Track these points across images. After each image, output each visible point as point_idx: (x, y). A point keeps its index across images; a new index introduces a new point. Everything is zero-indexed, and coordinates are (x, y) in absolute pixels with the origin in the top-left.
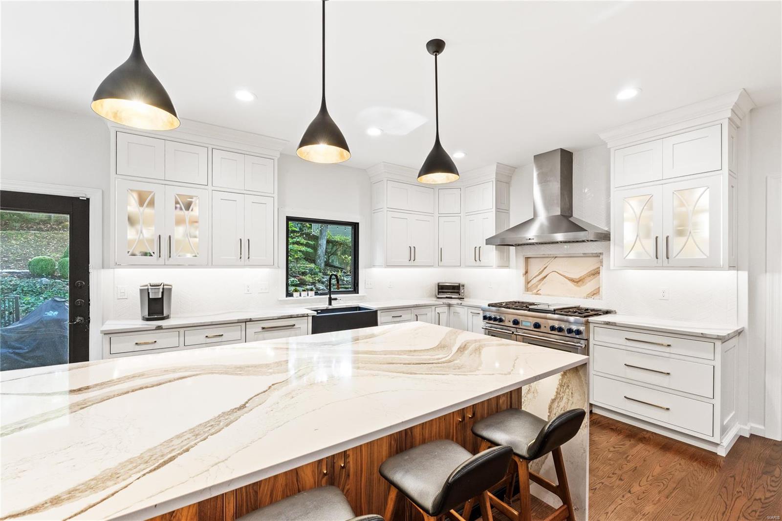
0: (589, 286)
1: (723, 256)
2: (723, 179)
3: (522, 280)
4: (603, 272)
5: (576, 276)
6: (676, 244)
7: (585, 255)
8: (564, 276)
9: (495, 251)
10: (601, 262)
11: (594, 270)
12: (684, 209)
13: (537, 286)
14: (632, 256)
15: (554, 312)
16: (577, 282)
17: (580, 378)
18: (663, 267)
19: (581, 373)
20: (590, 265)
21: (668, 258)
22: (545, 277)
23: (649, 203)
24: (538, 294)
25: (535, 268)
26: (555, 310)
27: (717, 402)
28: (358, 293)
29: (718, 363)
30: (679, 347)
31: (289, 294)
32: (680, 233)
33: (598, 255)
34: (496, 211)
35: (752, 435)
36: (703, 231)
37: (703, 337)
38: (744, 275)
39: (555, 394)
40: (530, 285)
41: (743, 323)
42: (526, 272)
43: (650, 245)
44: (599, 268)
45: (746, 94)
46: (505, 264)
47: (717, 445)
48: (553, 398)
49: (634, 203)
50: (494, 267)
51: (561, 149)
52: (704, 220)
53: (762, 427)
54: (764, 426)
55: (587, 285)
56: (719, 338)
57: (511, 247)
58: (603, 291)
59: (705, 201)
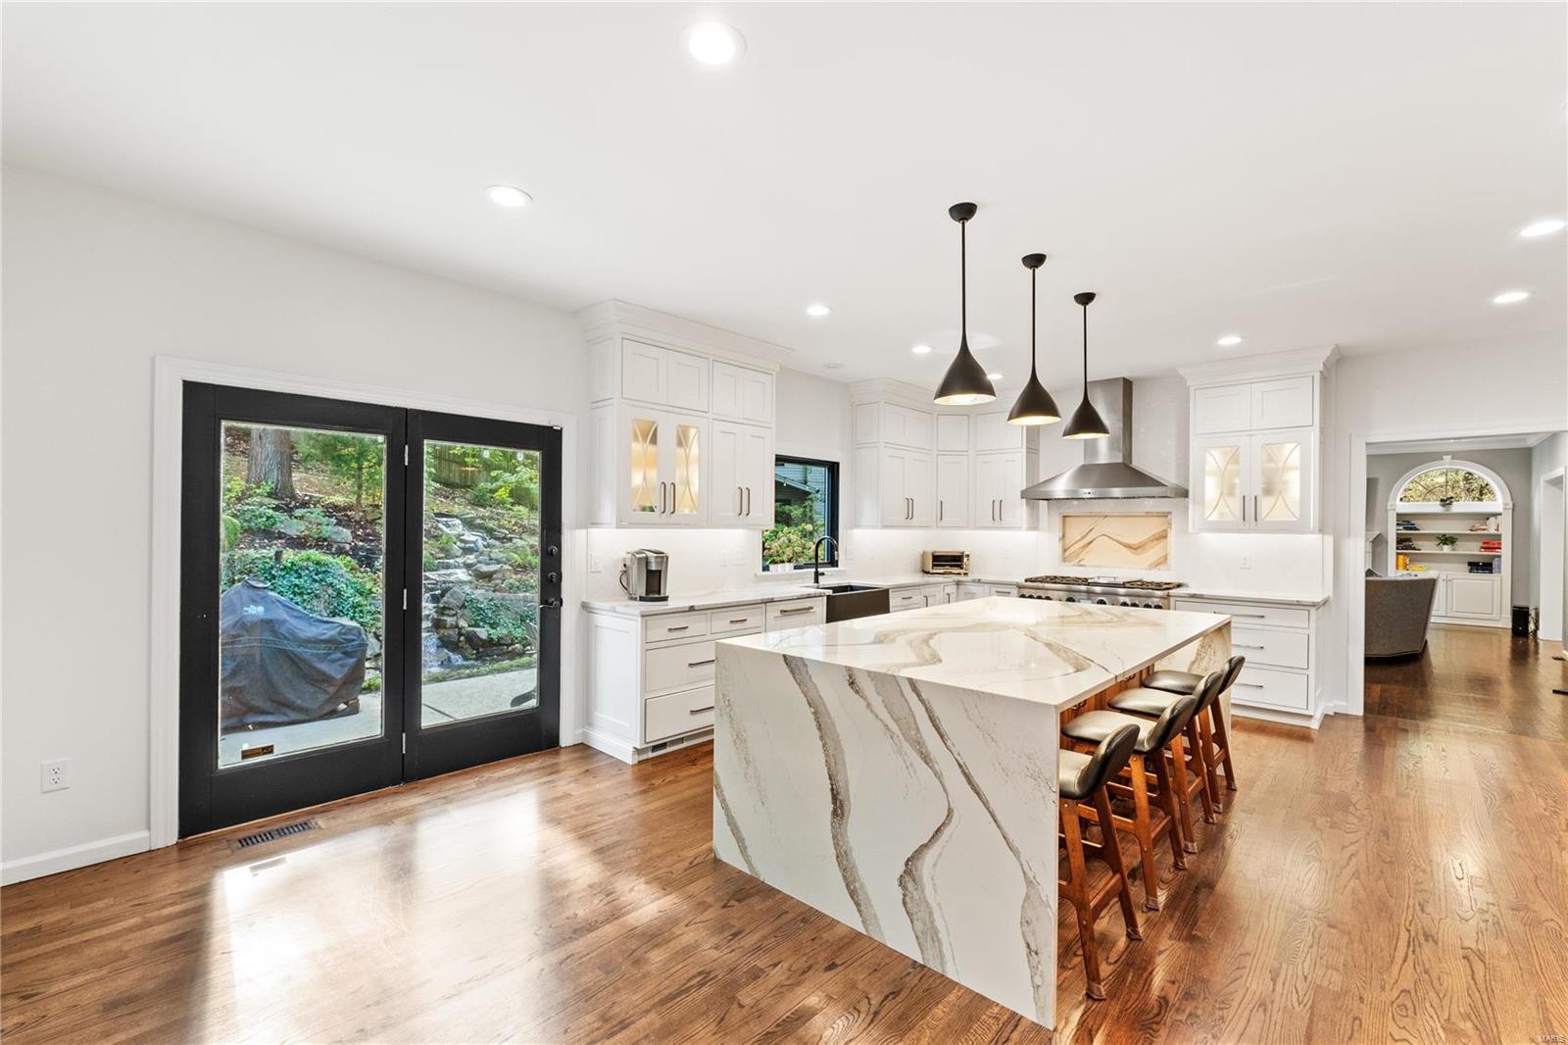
0: (1153, 553)
1: (1313, 520)
2: (1314, 436)
3: (1058, 547)
4: (1172, 535)
5: (1134, 541)
6: (1266, 503)
7: (1148, 515)
8: (1117, 541)
9: (1025, 507)
10: (1170, 524)
11: (1158, 533)
12: (1272, 465)
13: (1079, 554)
14: (1214, 517)
15: (1123, 585)
16: (1135, 549)
17: (1224, 639)
18: (1250, 531)
19: (1224, 631)
20: (1154, 527)
21: (1256, 520)
22: (1090, 543)
23: (1235, 459)
24: (1081, 565)
25: (1076, 531)
26: (1124, 584)
27: (1312, 672)
28: (837, 566)
29: (1312, 632)
30: (1274, 617)
31: (766, 568)
32: (1268, 491)
33: (1165, 515)
34: (1028, 452)
35: (1335, 713)
36: (1294, 491)
37: (1299, 604)
38: (1329, 539)
39: (1195, 655)
40: (1067, 554)
41: (1328, 592)
42: (1064, 536)
43: (1235, 504)
44: (1166, 531)
45: (1337, 349)
46: (1034, 526)
47: (1311, 717)
48: (1193, 659)
49: (1216, 453)
50: (1024, 527)
51: (1124, 378)
52: (1293, 479)
53: (1345, 704)
54: (1347, 701)
55: (1149, 553)
56: (1313, 605)
57: (1041, 501)
58: (1171, 560)
59: (1295, 459)
